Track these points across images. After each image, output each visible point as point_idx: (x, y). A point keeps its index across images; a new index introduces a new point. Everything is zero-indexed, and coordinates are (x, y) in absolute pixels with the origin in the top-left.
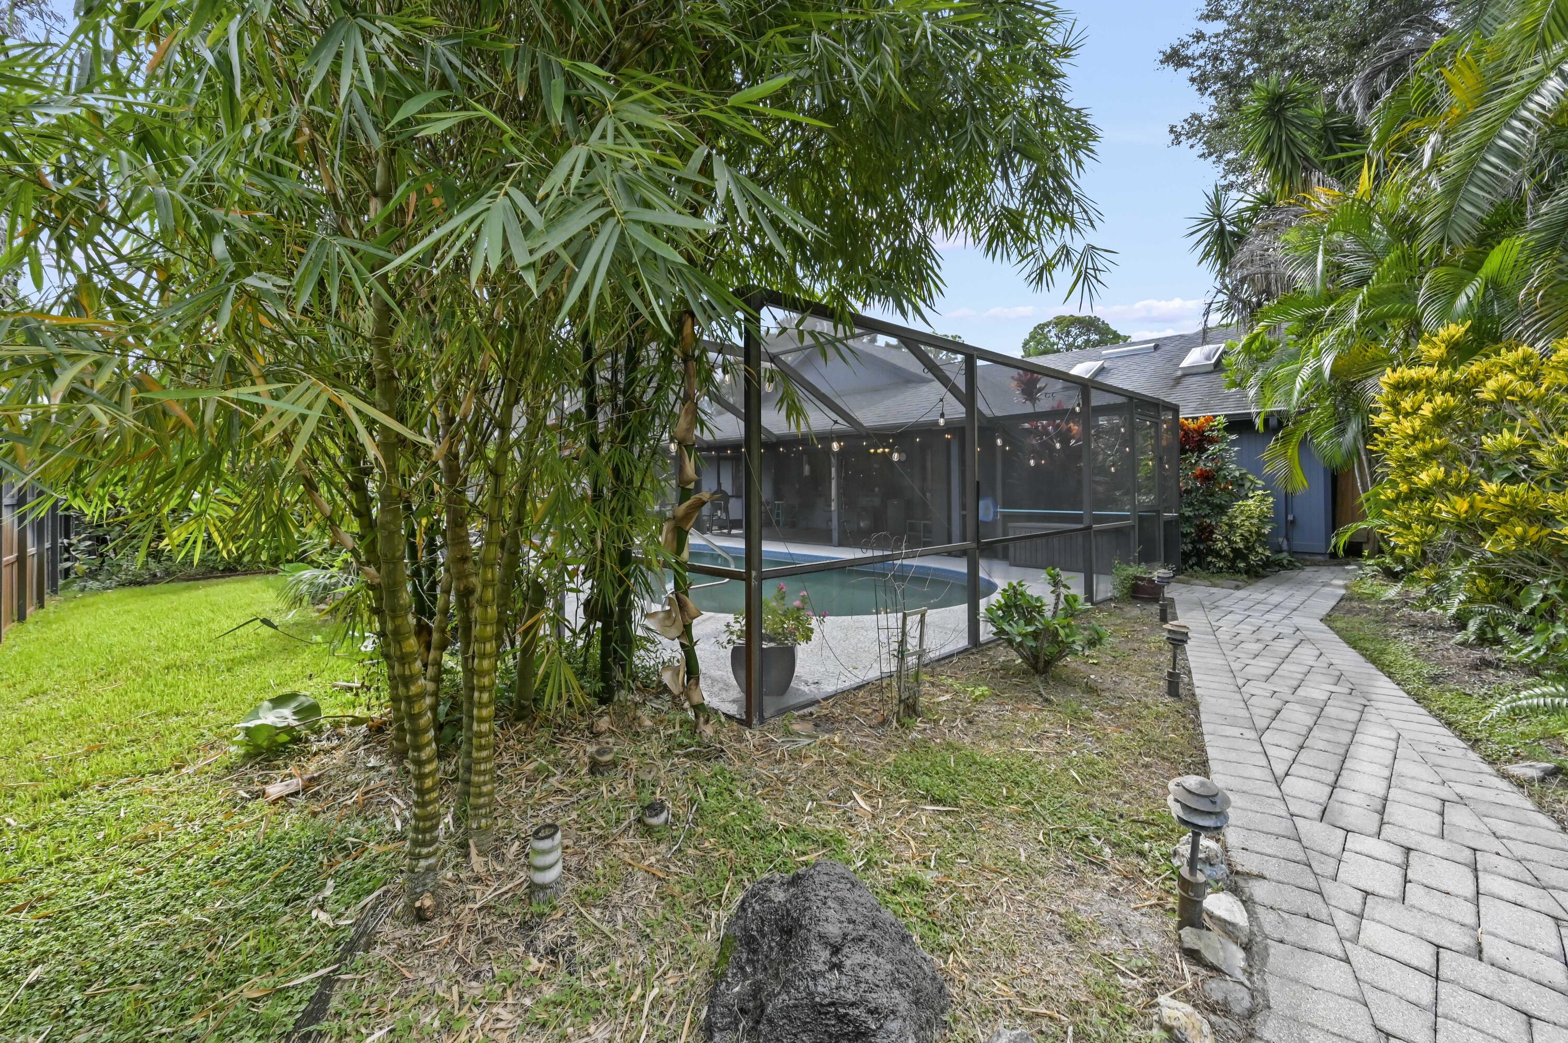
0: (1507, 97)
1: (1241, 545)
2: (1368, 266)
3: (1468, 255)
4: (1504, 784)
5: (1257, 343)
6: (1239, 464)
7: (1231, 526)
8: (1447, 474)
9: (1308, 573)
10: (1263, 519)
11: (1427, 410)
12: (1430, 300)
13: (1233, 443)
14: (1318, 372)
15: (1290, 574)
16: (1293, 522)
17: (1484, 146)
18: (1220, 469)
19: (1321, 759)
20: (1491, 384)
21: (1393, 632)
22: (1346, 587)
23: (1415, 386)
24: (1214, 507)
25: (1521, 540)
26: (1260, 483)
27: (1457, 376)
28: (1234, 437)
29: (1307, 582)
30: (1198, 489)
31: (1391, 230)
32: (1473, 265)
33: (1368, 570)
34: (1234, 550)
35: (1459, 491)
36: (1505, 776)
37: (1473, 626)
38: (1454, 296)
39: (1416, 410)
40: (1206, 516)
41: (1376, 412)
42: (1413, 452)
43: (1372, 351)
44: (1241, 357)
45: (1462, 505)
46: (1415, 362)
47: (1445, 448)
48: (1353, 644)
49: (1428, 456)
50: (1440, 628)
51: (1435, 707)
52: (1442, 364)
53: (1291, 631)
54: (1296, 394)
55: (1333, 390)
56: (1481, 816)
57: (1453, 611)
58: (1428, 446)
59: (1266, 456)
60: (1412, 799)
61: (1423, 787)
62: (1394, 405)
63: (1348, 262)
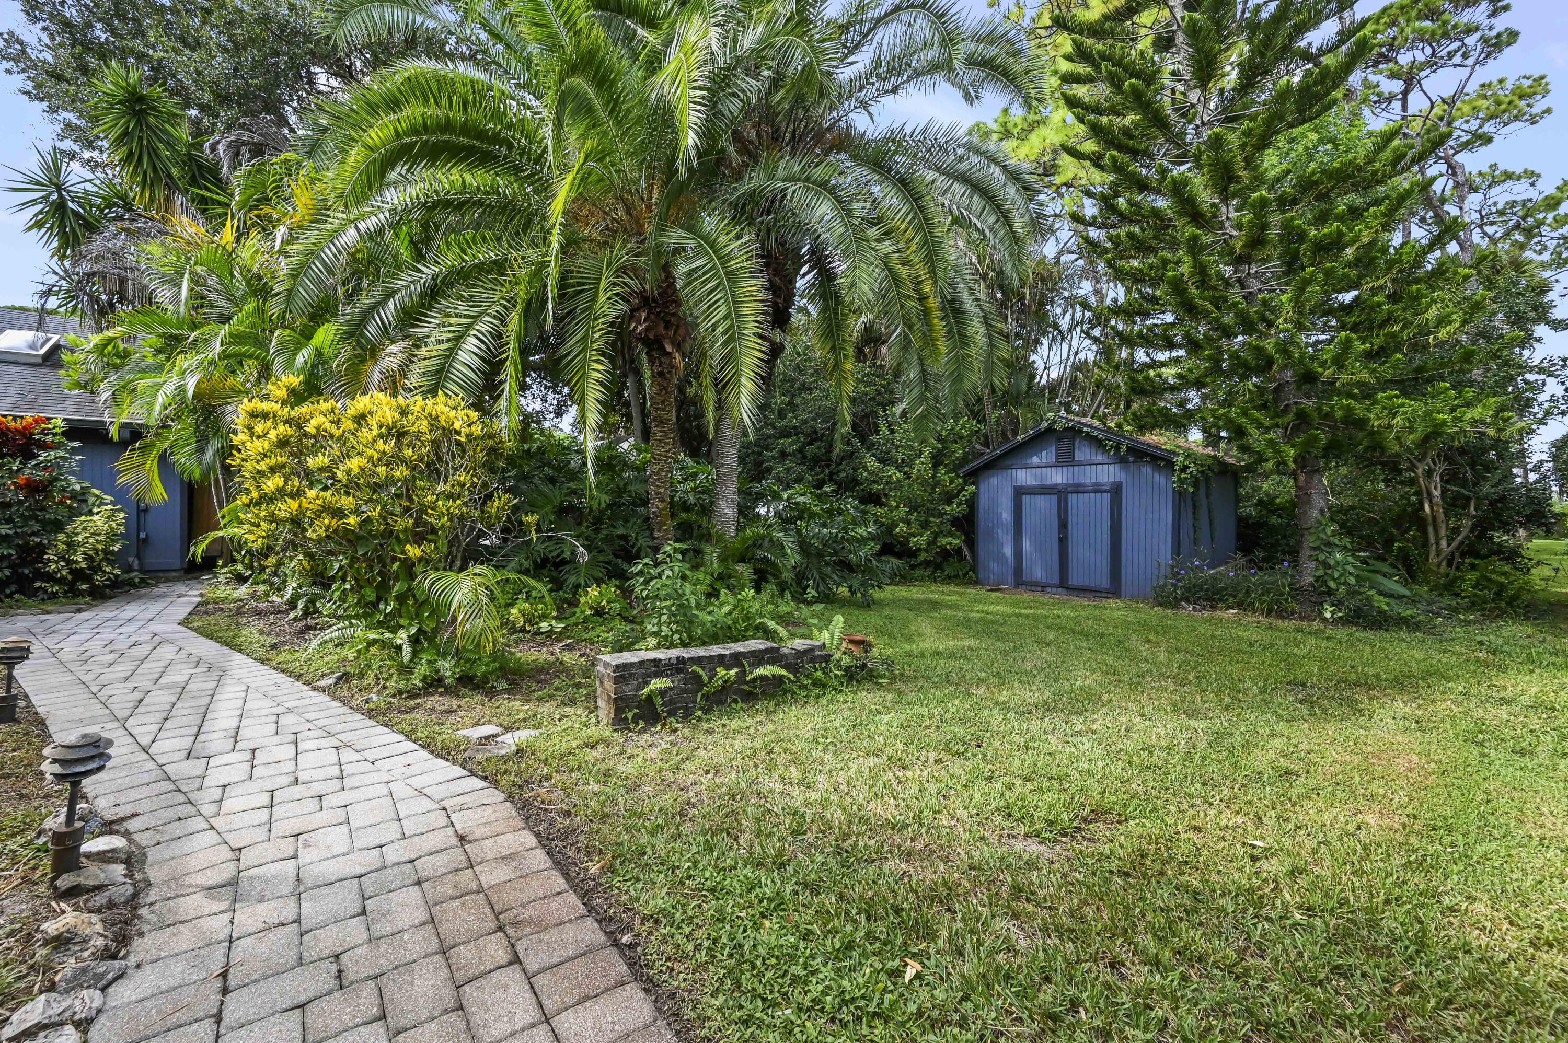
0: (328, 226)
1: (84, 565)
2: (229, 307)
3: (305, 326)
4: (315, 693)
5: (110, 348)
6: (80, 476)
7: (71, 545)
8: (286, 483)
9: (163, 588)
10: (112, 536)
11: (273, 435)
12: (279, 352)
13: (74, 451)
14: (181, 390)
15: (142, 591)
16: (145, 540)
17: (312, 253)
18: (56, 479)
19: (186, 721)
20: (313, 422)
21: (244, 621)
22: (201, 595)
23: (265, 416)
24: (45, 523)
25: (328, 528)
26: (108, 498)
27: (293, 413)
28: (76, 444)
29: (163, 596)
30: (20, 502)
31: (248, 283)
32: (307, 335)
33: (222, 578)
34: (72, 572)
35: (293, 496)
36: (315, 689)
37: (301, 604)
38: (294, 354)
39: (265, 435)
40: (34, 534)
41: (235, 432)
42: (263, 466)
43: (230, 382)
44: (92, 357)
45: (294, 505)
46: (265, 398)
47: (283, 466)
48: (210, 636)
49: (273, 470)
50: (280, 612)
51: (274, 664)
52: (284, 403)
53: (148, 637)
54: (157, 408)
55: (194, 411)
56: (300, 715)
57: (287, 596)
58: (273, 462)
59: (120, 465)
60: (257, 721)
61: (264, 712)
62: (250, 428)
63: (212, 296)
